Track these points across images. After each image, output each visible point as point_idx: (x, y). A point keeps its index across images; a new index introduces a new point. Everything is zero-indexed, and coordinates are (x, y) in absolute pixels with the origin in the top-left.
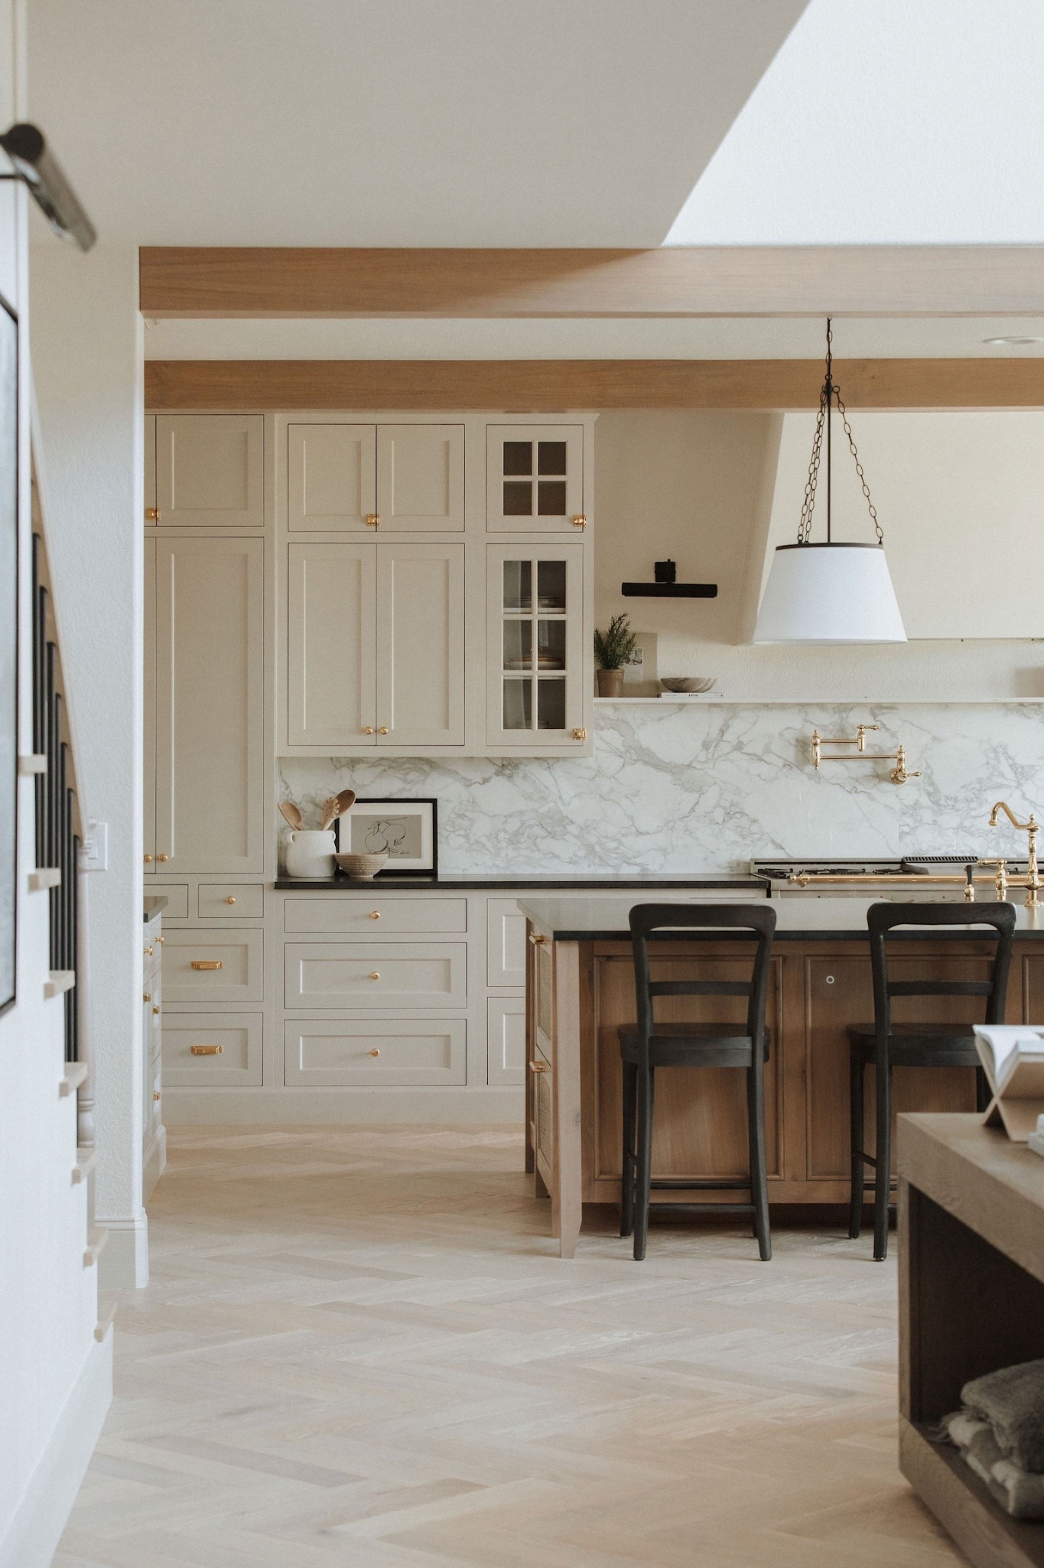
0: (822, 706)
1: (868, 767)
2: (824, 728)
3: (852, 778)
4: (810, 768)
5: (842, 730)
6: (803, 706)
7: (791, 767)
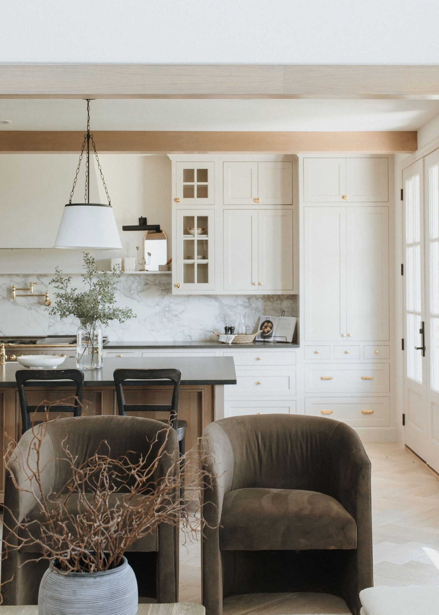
0: (18, 275)
1: (36, 299)
2: (18, 284)
3: (30, 304)
4: (12, 300)
5: (26, 284)
6: (10, 275)
7: (5, 299)
